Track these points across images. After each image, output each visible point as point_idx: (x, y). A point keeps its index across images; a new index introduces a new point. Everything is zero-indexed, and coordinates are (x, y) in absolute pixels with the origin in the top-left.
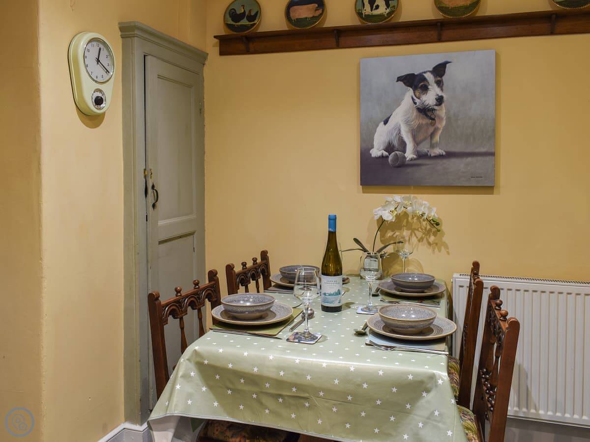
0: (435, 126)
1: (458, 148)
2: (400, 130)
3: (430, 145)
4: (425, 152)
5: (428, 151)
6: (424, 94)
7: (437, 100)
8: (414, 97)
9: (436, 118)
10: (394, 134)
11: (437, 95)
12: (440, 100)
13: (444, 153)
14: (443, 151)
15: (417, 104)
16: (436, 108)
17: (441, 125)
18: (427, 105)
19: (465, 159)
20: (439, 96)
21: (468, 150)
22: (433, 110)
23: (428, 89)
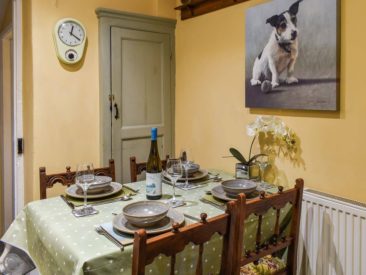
0: (291, 58)
1: (307, 76)
2: (268, 63)
3: (287, 74)
4: (284, 80)
5: (286, 79)
6: (283, 31)
7: (292, 35)
8: (277, 35)
9: (291, 51)
10: (265, 66)
11: (293, 31)
12: (294, 35)
13: (297, 81)
14: (296, 79)
15: (279, 40)
16: (291, 42)
17: (295, 56)
18: (285, 40)
19: (312, 85)
20: (294, 32)
21: (315, 78)
22: (290, 44)
23: (286, 26)
